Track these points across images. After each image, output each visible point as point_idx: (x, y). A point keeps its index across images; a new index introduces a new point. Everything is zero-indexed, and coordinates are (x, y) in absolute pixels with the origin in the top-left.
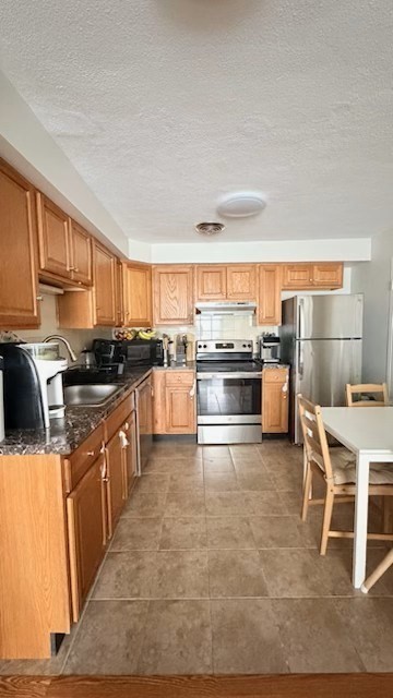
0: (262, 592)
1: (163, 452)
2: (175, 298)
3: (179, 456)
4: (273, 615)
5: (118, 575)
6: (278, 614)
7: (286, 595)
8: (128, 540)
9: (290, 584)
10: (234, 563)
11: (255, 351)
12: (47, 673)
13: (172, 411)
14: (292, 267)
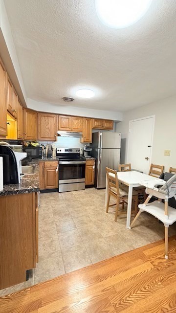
0: (101, 237)
1: (44, 197)
2: (48, 128)
3: (52, 198)
4: (106, 242)
5: (44, 245)
6: (107, 242)
7: (108, 236)
8: (42, 232)
9: (108, 232)
10: (88, 231)
11: (81, 153)
12: (27, 287)
13: (47, 179)
14: (96, 120)
